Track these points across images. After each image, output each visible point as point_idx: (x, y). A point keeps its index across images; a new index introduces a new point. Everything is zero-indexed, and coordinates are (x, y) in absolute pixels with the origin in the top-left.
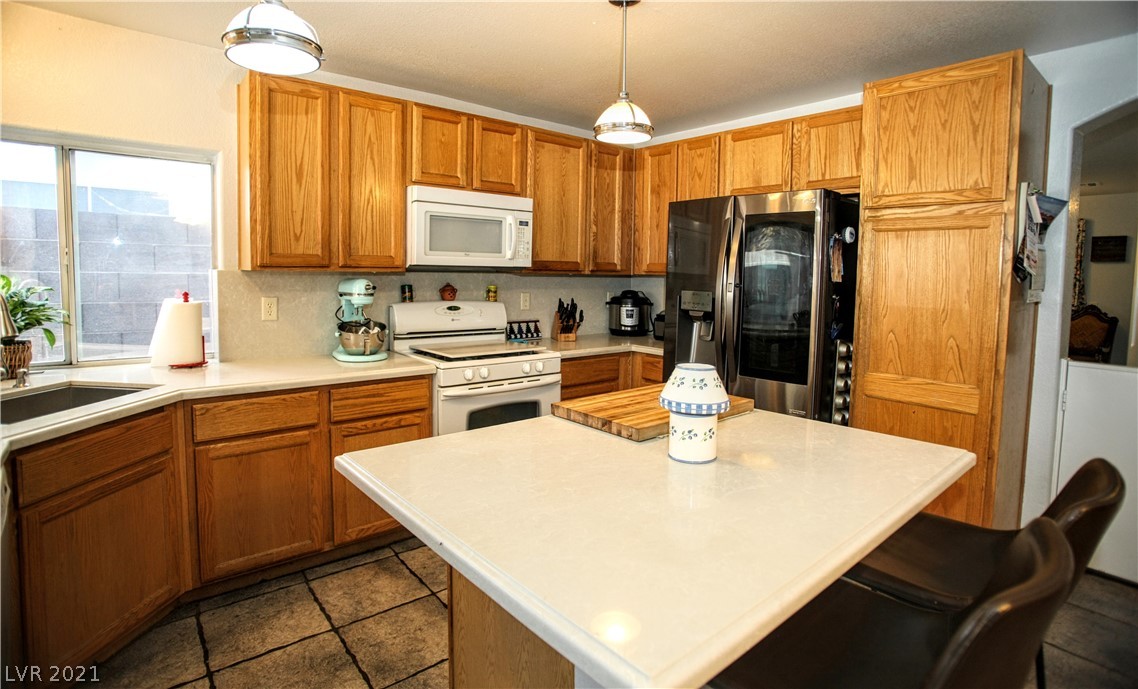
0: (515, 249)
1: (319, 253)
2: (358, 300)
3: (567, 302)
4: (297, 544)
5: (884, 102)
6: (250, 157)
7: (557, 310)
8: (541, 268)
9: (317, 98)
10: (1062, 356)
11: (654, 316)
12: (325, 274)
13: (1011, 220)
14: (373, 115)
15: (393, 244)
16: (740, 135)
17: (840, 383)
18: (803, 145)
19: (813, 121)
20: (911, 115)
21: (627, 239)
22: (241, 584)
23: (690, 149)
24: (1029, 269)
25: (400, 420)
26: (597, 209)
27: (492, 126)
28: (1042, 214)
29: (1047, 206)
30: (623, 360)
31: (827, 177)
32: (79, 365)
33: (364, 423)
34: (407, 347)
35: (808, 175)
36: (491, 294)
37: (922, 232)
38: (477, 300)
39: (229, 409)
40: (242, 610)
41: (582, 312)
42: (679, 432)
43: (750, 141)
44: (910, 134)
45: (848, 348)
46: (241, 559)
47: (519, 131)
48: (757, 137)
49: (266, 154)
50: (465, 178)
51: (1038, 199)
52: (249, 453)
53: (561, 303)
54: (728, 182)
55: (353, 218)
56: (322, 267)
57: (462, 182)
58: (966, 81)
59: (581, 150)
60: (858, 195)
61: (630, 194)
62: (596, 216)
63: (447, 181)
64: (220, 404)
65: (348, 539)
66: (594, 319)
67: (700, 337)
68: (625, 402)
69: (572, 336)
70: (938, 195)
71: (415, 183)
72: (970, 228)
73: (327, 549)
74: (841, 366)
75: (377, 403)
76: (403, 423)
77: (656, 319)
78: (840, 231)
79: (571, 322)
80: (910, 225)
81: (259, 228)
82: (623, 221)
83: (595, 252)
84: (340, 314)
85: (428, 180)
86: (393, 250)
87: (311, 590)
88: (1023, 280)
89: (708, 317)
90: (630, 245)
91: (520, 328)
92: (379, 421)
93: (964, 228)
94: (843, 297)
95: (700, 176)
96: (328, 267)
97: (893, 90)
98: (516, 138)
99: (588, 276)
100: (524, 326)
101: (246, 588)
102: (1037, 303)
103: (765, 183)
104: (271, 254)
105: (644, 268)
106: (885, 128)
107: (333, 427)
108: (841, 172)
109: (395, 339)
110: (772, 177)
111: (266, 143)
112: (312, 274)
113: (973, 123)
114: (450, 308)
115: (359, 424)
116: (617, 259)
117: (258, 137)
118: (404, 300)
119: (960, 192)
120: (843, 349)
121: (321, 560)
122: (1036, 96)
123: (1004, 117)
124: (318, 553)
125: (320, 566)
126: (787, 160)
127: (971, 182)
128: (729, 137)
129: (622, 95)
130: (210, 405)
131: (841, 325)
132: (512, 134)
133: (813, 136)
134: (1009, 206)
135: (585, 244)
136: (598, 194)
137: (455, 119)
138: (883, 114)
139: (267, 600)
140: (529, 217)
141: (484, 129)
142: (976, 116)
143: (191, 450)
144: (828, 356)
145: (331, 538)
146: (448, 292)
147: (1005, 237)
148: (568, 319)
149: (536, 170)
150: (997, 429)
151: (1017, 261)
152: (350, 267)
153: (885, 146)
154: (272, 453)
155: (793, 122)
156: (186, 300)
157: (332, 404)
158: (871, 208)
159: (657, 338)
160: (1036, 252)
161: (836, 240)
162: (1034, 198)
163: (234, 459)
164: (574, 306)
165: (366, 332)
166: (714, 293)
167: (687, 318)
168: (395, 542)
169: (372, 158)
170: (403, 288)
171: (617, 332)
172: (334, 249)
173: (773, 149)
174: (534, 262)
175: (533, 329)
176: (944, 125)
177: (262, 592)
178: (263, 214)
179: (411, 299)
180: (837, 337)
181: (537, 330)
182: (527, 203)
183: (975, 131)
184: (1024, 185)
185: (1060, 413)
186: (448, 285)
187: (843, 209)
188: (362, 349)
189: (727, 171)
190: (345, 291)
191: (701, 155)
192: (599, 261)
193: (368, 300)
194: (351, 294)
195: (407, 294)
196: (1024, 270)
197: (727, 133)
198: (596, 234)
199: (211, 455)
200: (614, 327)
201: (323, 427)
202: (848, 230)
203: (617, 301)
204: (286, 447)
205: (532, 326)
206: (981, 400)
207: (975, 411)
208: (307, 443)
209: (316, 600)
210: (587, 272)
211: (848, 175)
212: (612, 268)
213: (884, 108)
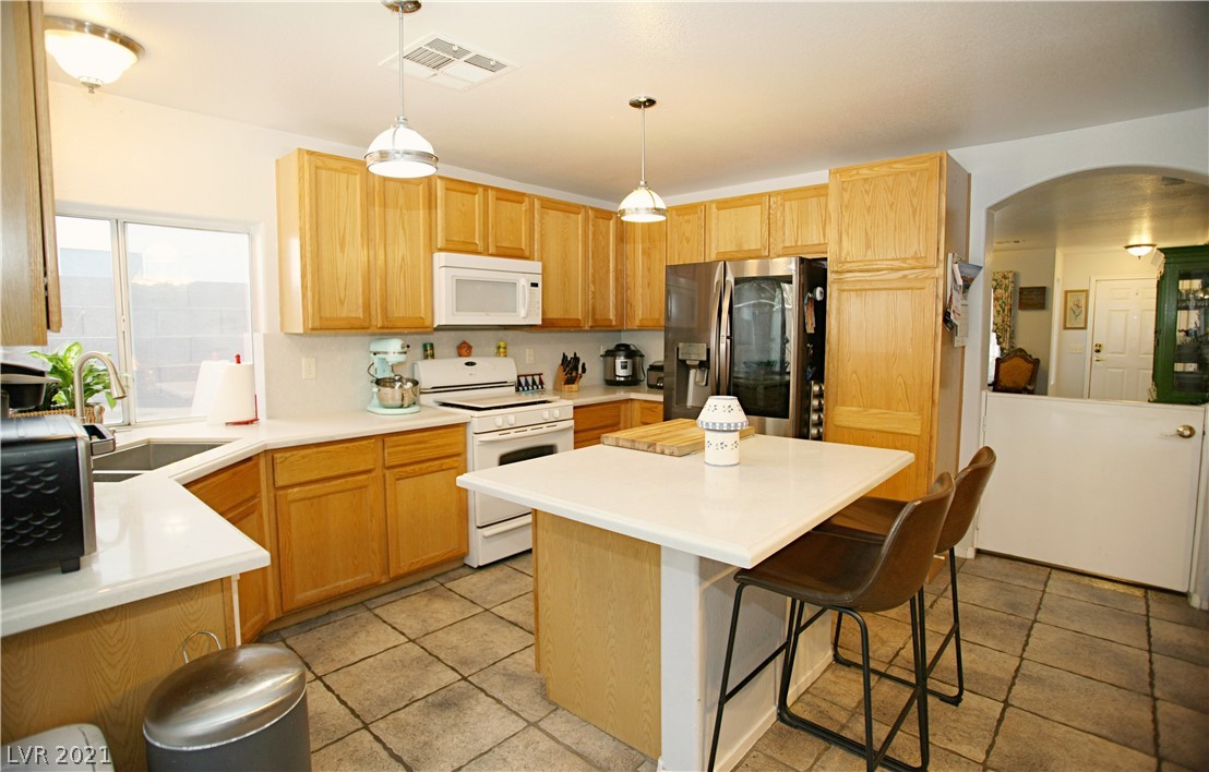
0: (527, 310)
1: (361, 316)
2: (394, 358)
3: (570, 356)
4: (359, 578)
5: (845, 185)
6: (300, 229)
7: (560, 362)
8: (548, 325)
9: (356, 174)
10: (982, 389)
11: (646, 367)
12: (363, 335)
13: (941, 283)
14: (403, 188)
15: (423, 306)
16: (724, 204)
17: (814, 417)
18: (779, 215)
19: (787, 194)
20: (866, 197)
21: (620, 297)
22: (312, 615)
23: (678, 216)
24: (954, 321)
25: (442, 465)
26: (594, 270)
27: (505, 195)
28: (962, 277)
29: (968, 271)
30: (623, 407)
31: (799, 244)
32: (137, 426)
33: (412, 467)
34: (431, 401)
35: (784, 241)
36: (502, 350)
37: (876, 292)
38: (488, 356)
39: (303, 457)
40: (323, 633)
41: (584, 364)
42: (714, 445)
43: (733, 210)
44: (865, 212)
45: (821, 388)
46: (315, 591)
47: (527, 199)
48: (738, 207)
49: (314, 226)
50: (482, 244)
51: (959, 267)
52: (320, 496)
53: (565, 357)
54: (713, 246)
55: (389, 283)
56: (364, 328)
57: (480, 249)
58: (906, 172)
59: (580, 216)
60: (825, 259)
61: (622, 255)
62: (594, 276)
63: (469, 249)
64: (295, 452)
65: (402, 572)
66: (594, 371)
67: (695, 383)
68: (658, 431)
69: (574, 387)
70: (887, 262)
71: (441, 250)
72: (912, 289)
73: (383, 581)
74: (815, 403)
75: (425, 448)
76: (444, 467)
77: (649, 370)
78: (812, 290)
79: (574, 374)
80: (867, 287)
81: (309, 294)
82: (617, 279)
83: (594, 309)
84: (372, 371)
85: (451, 247)
86: (423, 312)
87: (376, 616)
88: (951, 329)
89: (704, 365)
90: (623, 304)
91: (527, 382)
92: (424, 465)
93: (908, 289)
94: (814, 346)
95: (688, 240)
96: (368, 328)
97: (851, 176)
98: (524, 206)
99: (587, 331)
100: (530, 379)
101: (318, 618)
102: (963, 347)
103: (746, 247)
104: (321, 318)
105: (637, 323)
106: (847, 207)
107: (387, 472)
108: (813, 240)
109: (421, 393)
110: (753, 243)
111: (314, 216)
112: (345, 335)
113: (912, 206)
114: (467, 364)
115: (409, 469)
116: (612, 316)
117: (307, 211)
118: (426, 357)
119: (904, 260)
120: (816, 388)
121: (381, 591)
122: (958, 183)
123: (934, 204)
124: (376, 585)
125: (376, 597)
126: (765, 228)
127: (912, 253)
128: (714, 206)
129: (642, 183)
130: (288, 454)
131: (814, 368)
132: (521, 202)
133: (787, 208)
134: (940, 271)
135: (585, 302)
136: (596, 254)
137: (471, 190)
138: (845, 194)
139: (340, 625)
140: (538, 279)
141: (497, 199)
142: (915, 201)
143: (272, 495)
144: (805, 395)
145: (386, 571)
146: (464, 349)
147: (937, 296)
148: (571, 370)
149: (542, 236)
150: (934, 446)
151: (946, 315)
152: (387, 328)
153: (847, 221)
154: (338, 495)
155: (770, 195)
156: (239, 362)
157: (386, 451)
158: (837, 272)
159: (651, 386)
160: (960, 307)
161: (809, 298)
162: (956, 266)
163: (307, 502)
164: (576, 359)
165: (401, 386)
166: (708, 344)
167: (684, 367)
168: (437, 576)
169: (403, 228)
170: (425, 346)
171: (612, 383)
172: (373, 312)
173: (753, 219)
174: (543, 320)
175: (537, 382)
176: (891, 207)
177: (332, 619)
178: (313, 282)
179: (433, 356)
180: (811, 379)
181: (541, 383)
182: (536, 266)
183: (914, 213)
184: (950, 255)
185: (982, 433)
186: (465, 342)
187: (814, 273)
188: (399, 403)
189: (713, 236)
190: (379, 350)
191: (688, 221)
192: (597, 317)
193: (402, 358)
194: (386, 353)
195: (429, 352)
196: (951, 322)
197: (712, 202)
198: (594, 293)
199: (289, 498)
200: (609, 378)
201: (378, 473)
202: (819, 290)
203: (611, 354)
204: (348, 490)
205: (537, 378)
206: (922, 424)
207: (918, 433)
208: (365, 487)
209: (385, 622)
210: (587, 328)
211: (816, 242)
212: (607, 323)
213: (846, 190)
